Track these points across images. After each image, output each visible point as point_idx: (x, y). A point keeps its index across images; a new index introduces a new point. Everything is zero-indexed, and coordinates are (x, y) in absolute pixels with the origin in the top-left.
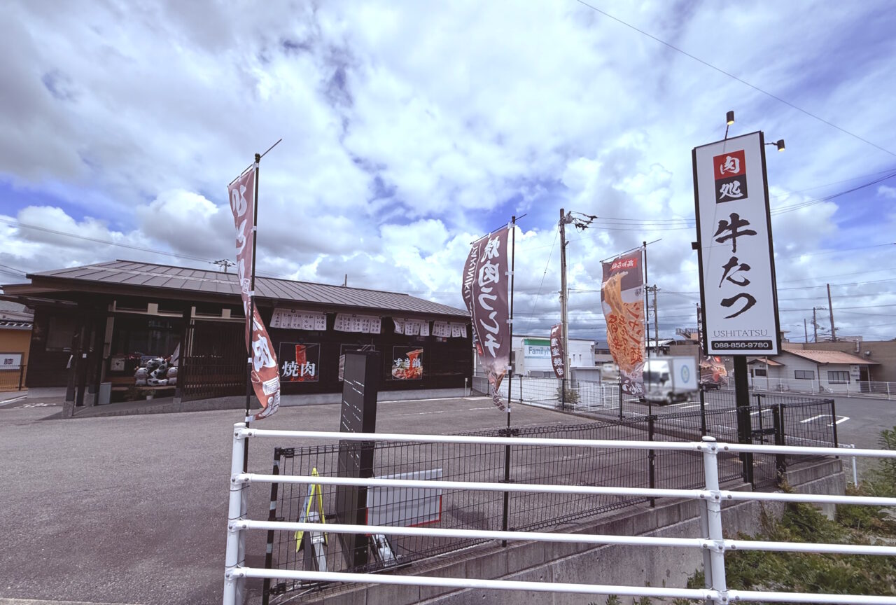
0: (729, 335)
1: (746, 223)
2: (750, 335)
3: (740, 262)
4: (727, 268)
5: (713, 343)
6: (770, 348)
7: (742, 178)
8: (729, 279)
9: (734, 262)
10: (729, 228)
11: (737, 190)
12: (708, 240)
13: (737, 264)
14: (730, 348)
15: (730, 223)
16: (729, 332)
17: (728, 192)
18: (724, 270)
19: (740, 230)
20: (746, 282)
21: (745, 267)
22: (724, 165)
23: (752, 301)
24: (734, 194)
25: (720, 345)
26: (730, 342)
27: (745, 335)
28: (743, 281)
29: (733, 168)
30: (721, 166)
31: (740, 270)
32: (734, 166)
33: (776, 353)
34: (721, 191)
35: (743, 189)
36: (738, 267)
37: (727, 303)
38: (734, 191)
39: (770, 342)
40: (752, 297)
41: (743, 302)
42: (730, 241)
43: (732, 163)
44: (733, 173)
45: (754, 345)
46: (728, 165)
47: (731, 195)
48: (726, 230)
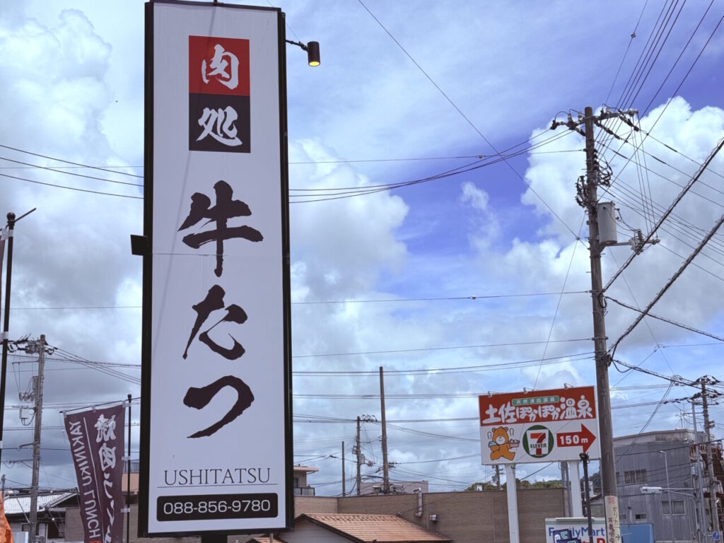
0: (196, 481)
1: (243, 209)
2: (236, 480)
3: (228, 301)
4: (203, 310)
5: (162, 501)
6: (273, 513)
7: (240, 101)
8: (205, 338)
9: (215, 297)
10: (212, 215)
11: (230, 128)
12: (167, 239)
13: (221, 305)
14: (196, 516)
15: (213, 204)
16: (196, 473)
17: (214, 130)
18: (195, 315)
19: (233, 222)
20: (237, 351)
21: (237, 315)
22: (209, 63)
23: (246, 398)
24: (226, 136)
25: (175, 508)
26: (196, 499)
27: (228, 481)
28: (229, 346)
29: (227, 76)
30: (204, 63)
31: (227, 319)
32: (228, 70)
33: (283, 525)
34: (201, 122)
35: (243, 126)
36: (223, 313)
37: (197, 398)
38: (225, 129)
39: (273, 498)
40: (247, 388)
41: (228, 397)
42: (211, 246)
43: (225, 63)
44: (226, 87)
45: (244, 505)
46: (218, 65)
47: (219, 138)
48: (205, 220)
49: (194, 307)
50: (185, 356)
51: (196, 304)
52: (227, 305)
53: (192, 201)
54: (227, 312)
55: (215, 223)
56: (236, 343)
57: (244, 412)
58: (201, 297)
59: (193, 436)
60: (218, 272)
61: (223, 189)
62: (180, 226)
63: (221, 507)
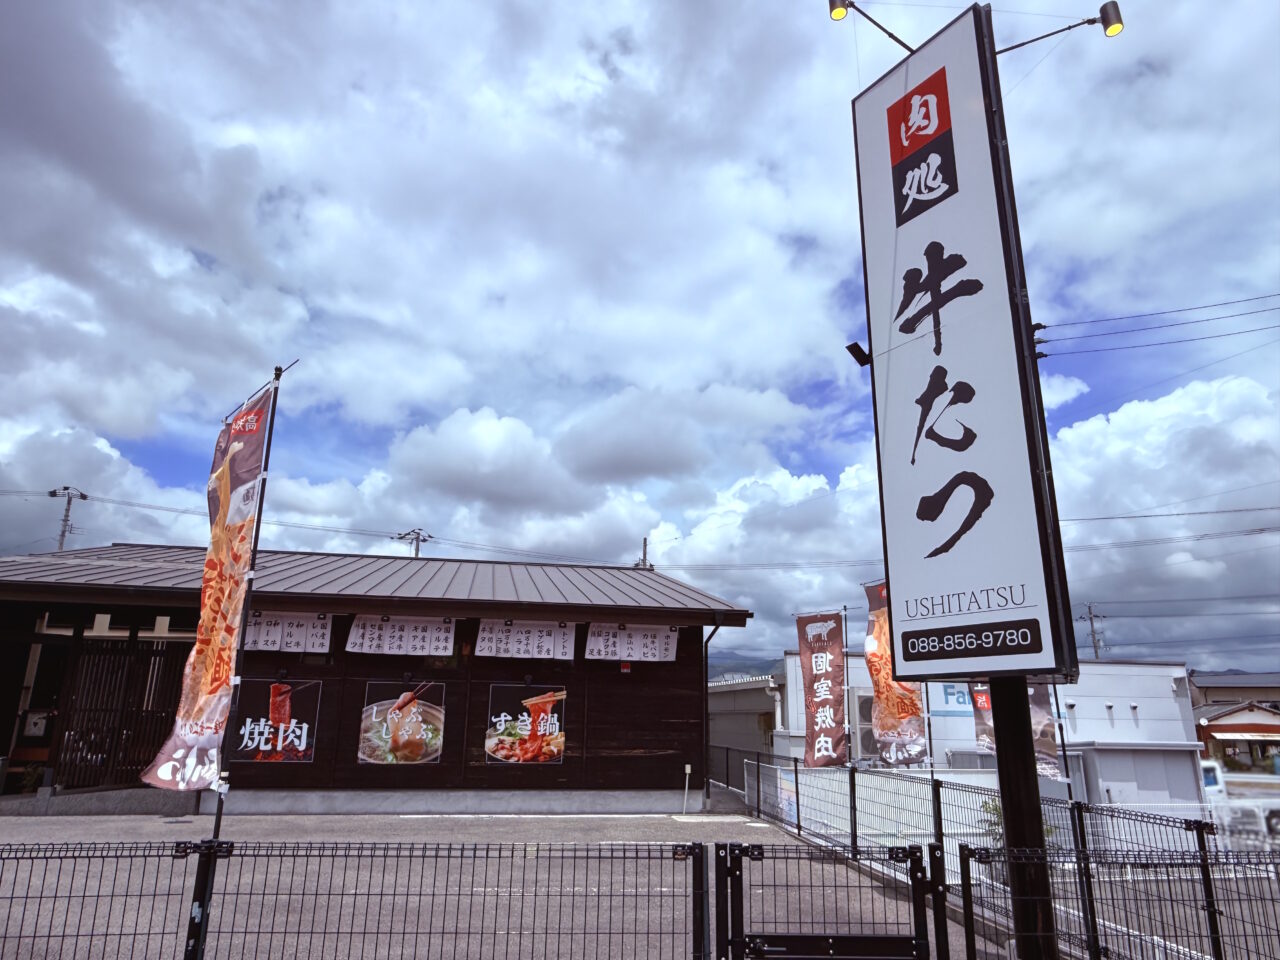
0: (938, 610)
1: (958, 262)
2: (984, 606)
3: (951, 382)
4: (926, 402)
5: (906, 636)
6: (1036, 647)
7: (942, 141)
8: (932, 435)
11: (935, 178)
14: (942, 654)
16: (938, 600)
17: (919, 191)
18: (919, 409)
19: (947, 285)
21: (964, 393)
22: (907, 121)
23: (984, 495)
24: (931, 190)
25: (921, 645)
27: (974, 607)
28: (958, 435)
29: (926, 122)
30: (903, 126)
31: (953, 402)
32: (927, 116)
33: (1052, 664)
34: (905, 191)
35: (948, 171)
36: (948, 396)
37: (930, 508)
38: (930, 183)
39: (1033, 625)
43: (924, 110)
44: (927, 135)
46: (916, 118)
47: (926, 196)
48: (918, 296)
49: (918, 402)
50: (913, 462)
51: (918, 397)
52: (950, 386)
53: (904, 282)
54: (952, 393)
55: (929, 293)
56: (966, 429)
57: (983, 514)
58: (922, 386)
59: (931, 555)
60: (938, 350)
61: (934, 251)
62: (894, 317)
63: (969, 641)
